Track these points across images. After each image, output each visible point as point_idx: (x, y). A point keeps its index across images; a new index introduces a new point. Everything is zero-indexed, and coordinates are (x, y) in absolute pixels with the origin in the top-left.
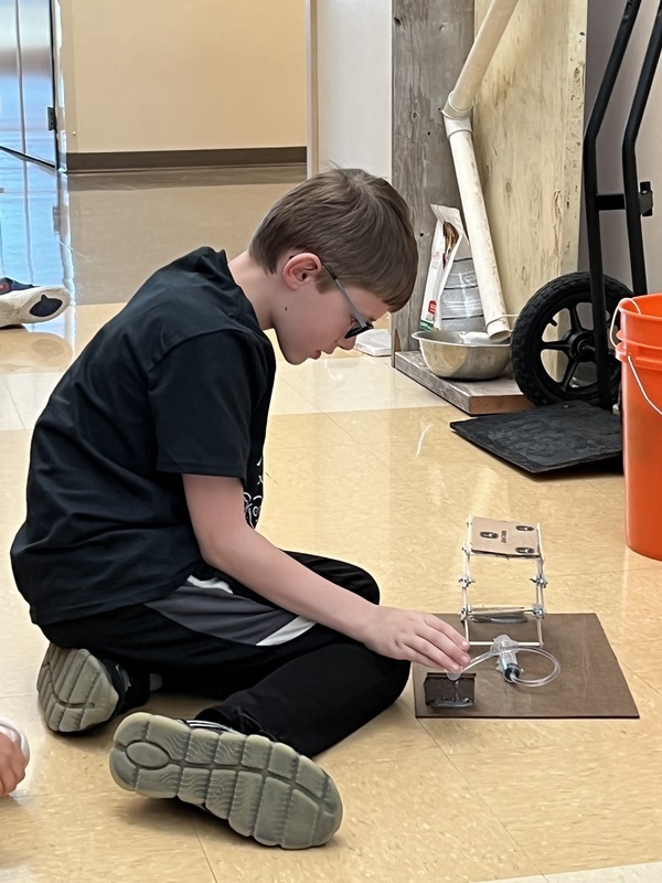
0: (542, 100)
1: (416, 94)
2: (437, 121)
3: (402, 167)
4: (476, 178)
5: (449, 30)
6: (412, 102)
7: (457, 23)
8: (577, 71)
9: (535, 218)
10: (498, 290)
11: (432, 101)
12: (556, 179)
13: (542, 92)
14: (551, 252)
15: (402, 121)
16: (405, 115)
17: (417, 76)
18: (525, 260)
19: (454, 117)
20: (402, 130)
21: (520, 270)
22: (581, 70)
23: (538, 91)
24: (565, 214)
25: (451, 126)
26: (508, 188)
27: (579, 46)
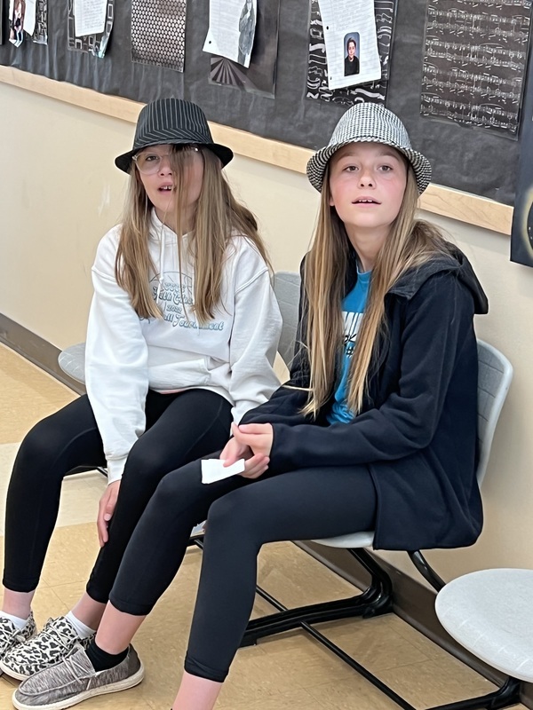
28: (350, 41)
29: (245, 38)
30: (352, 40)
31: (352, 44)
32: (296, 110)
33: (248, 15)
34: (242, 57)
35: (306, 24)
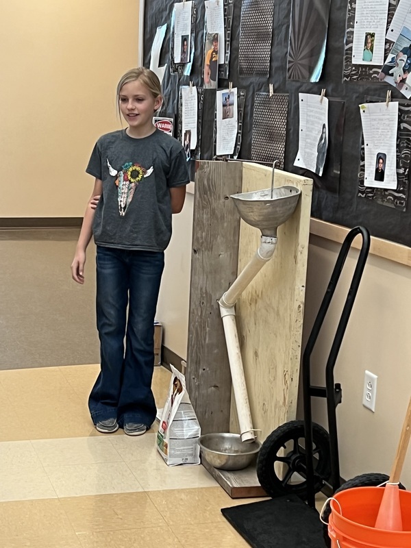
0: (278, 314)
1: (204, 291)
2: (215, 306)
3: (194, 332)
4: (237, 344)
5: (224, 256)
6: (202, 296)
7: (229, 253)
8: (299, 307)
9: (272, 379)
10: (249, 413)
11: (213, 295)
12: (285, 363)
13: (278, 310)
14: (281, 403)
15: (196, 306)
16: (197, 303)
17: (205, 282)
18: (264, 400)
19: (225, 306)
20: (195, 311)
21: (261, 404)
22: (302, 306)
23: (276, 309)
24: (290, 385)
25: (224, 312)
26: (256, 354)
27: (301, 293)
28: (380, 158)
29: (321, 156)
30: (381, 157)
31: (381, 161)
32: (351, 205)
33: (323, 141)
34: (318, 170)
35: (358, 147)
